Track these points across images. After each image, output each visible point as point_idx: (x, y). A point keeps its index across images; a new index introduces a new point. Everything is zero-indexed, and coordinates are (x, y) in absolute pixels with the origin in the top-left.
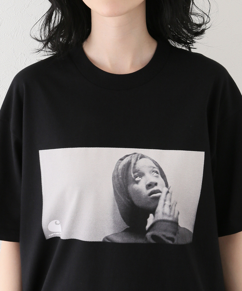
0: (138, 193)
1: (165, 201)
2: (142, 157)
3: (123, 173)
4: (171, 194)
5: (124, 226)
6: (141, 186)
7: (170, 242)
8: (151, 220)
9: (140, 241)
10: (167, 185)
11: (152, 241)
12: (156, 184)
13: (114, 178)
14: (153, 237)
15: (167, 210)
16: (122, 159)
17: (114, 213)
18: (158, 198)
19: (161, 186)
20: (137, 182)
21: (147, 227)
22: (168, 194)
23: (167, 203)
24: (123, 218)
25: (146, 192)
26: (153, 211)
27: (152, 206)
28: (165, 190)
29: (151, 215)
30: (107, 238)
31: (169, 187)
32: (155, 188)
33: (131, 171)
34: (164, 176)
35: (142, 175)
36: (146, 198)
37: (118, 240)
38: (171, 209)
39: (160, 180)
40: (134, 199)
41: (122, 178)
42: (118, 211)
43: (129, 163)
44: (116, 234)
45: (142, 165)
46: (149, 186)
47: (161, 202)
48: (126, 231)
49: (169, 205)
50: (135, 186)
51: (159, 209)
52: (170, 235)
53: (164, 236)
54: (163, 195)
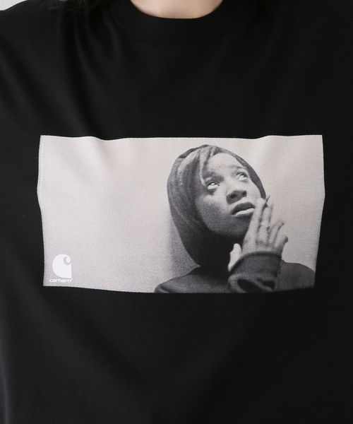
0: (214, 209)
1: (261, 220)
2: (218, 151)
3: (185, 179)
4: (272, 208)
5: (191, 264)
6: (218, 198)
7: (269, 289)
8: (236, 254)
9: (219, 289)
10: (263, 195)
11: (239, 290)
12: (244, 194)
13: (170, 186)
14: (241, 282)
15: (263, 235)
16: (183, 157)
17: (173, 245)
18: (248, 218)
19: (253, 196)
20: (212, 192)
21: (231, 265)
22: (266, 209)
23: (265, 224)
24: (189, 251)
25: (227, 208)
26: (240, 240)
27: (238, 230)
28: (260, 202)
29: (237, 246)
30: (162, 286)
31: (267, 197)
32: (243, 201)
33: (200, 174)
34: (256, 180)
35: (218, 180)
36: (228, 217)
37: (182, 288)
38: (269, 234)
39: (250, 187)
40: (207, 220)
41: (185, 187)
42: (179, 241)
43: (196, 163)
44: (177, 279)
45: (218, 164)
46: (233, 197)
47: (253, 224)
48: (195, 272)
49: (267, 226)
50: (208, 199)
51: (251, 235)
52: (268, 277)
53: (259, 280)
54: (257, 212)
